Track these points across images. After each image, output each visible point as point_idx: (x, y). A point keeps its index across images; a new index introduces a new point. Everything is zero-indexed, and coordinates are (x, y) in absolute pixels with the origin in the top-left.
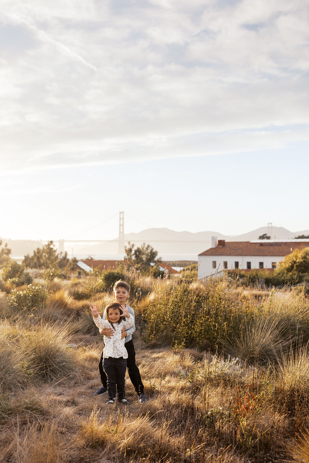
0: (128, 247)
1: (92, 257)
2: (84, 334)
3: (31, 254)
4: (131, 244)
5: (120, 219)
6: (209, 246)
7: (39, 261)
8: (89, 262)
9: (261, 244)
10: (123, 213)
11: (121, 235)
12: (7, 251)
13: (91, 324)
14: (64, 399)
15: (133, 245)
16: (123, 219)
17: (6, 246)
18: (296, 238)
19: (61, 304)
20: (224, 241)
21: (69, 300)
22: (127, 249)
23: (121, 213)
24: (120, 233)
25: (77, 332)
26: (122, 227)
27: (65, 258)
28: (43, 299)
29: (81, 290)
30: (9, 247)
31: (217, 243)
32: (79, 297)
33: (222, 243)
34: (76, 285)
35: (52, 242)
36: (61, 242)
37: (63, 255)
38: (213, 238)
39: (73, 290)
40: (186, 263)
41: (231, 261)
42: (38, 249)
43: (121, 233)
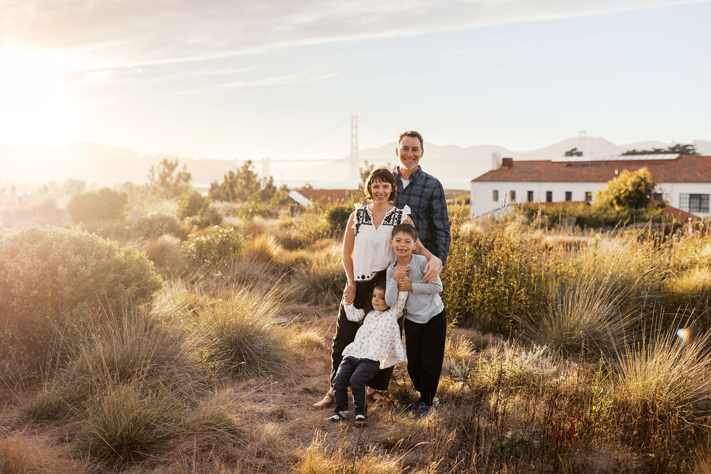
0: (365, 169)
1: (311, 184)
2: (299, 302)
3: (221, 182)
4: (370, 164)
5: (353, 127)
6: (489, 166)
7: (233, 191)
8: (307, 192)
9: (569, 164)
10: (356, 117)
11: (354, 151)
12: (185, 177)
13: (310, 287)
14: (268, 408)
15: (372, 167)
16: (356, 127)
17: (185, 167)
18: (623, 155)
19: (263, 256)
20: (511, 159)
21: (276, 251)
22: (363, 172)
23: (353, 117)
24: (352, 148)
25: (288, 300)
26: (354, 139)
27: (270, 186)
28: (236, 248)
29: (294, 234)
30: (189, 170)
31: (501, 163)
32: (291, 244)
33: (507, 163)
34: (286, 226)
35: (250, 162)
36: (266, 163)
37: (268, 181)
38: (495, 155)
39: (282, 234)
40: (452, 193)
41: (522, 189)
42: (231, 173)
43: (354, 148)
